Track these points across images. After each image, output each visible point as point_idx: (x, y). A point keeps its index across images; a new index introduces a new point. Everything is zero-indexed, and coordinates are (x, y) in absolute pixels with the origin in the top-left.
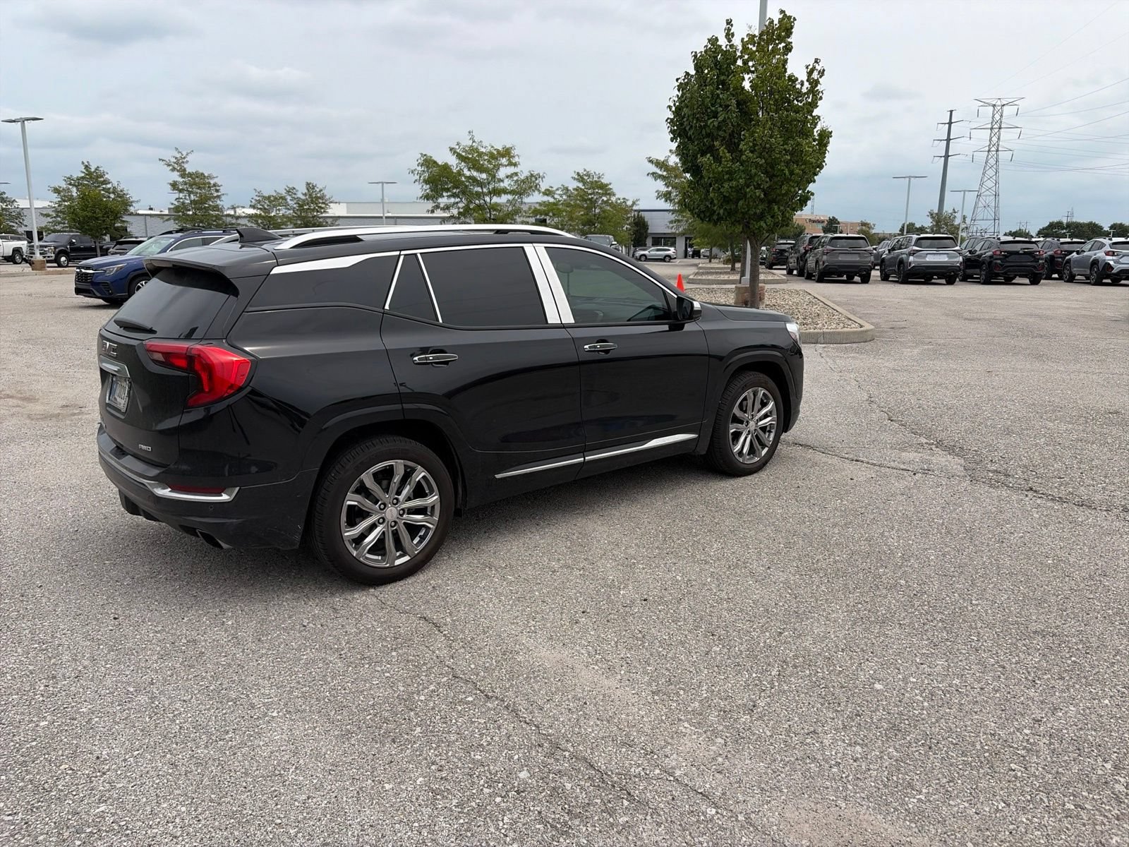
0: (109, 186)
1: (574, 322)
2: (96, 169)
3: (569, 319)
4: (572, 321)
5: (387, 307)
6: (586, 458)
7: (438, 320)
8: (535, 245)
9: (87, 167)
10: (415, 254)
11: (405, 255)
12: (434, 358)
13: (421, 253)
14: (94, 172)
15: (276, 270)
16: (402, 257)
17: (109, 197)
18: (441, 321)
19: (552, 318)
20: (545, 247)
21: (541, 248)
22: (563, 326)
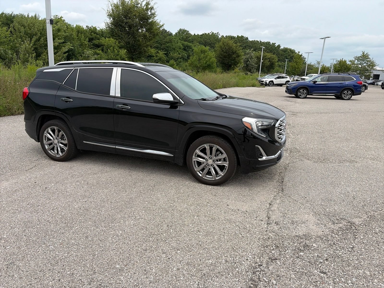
0: (369, 60)
1: (120, 96)
2: (366, 54)
3: (118, 95)
4: (119, 95)
5: (63, 83)
6: (116, 147)
7: (75, 89)
8: (118, 68)
9: (363, 53)
10: (78, 69)
11: (75, 69)
12: (64, 99)
13: (80, 69)
14: (365, 55)
15: (45, 71)
16: (74, 69)
17: (368, 63)
18: (76, 89)
19: (112, 93)
20: (122, 69)
21: (119, 69)
22: (115, 97)
